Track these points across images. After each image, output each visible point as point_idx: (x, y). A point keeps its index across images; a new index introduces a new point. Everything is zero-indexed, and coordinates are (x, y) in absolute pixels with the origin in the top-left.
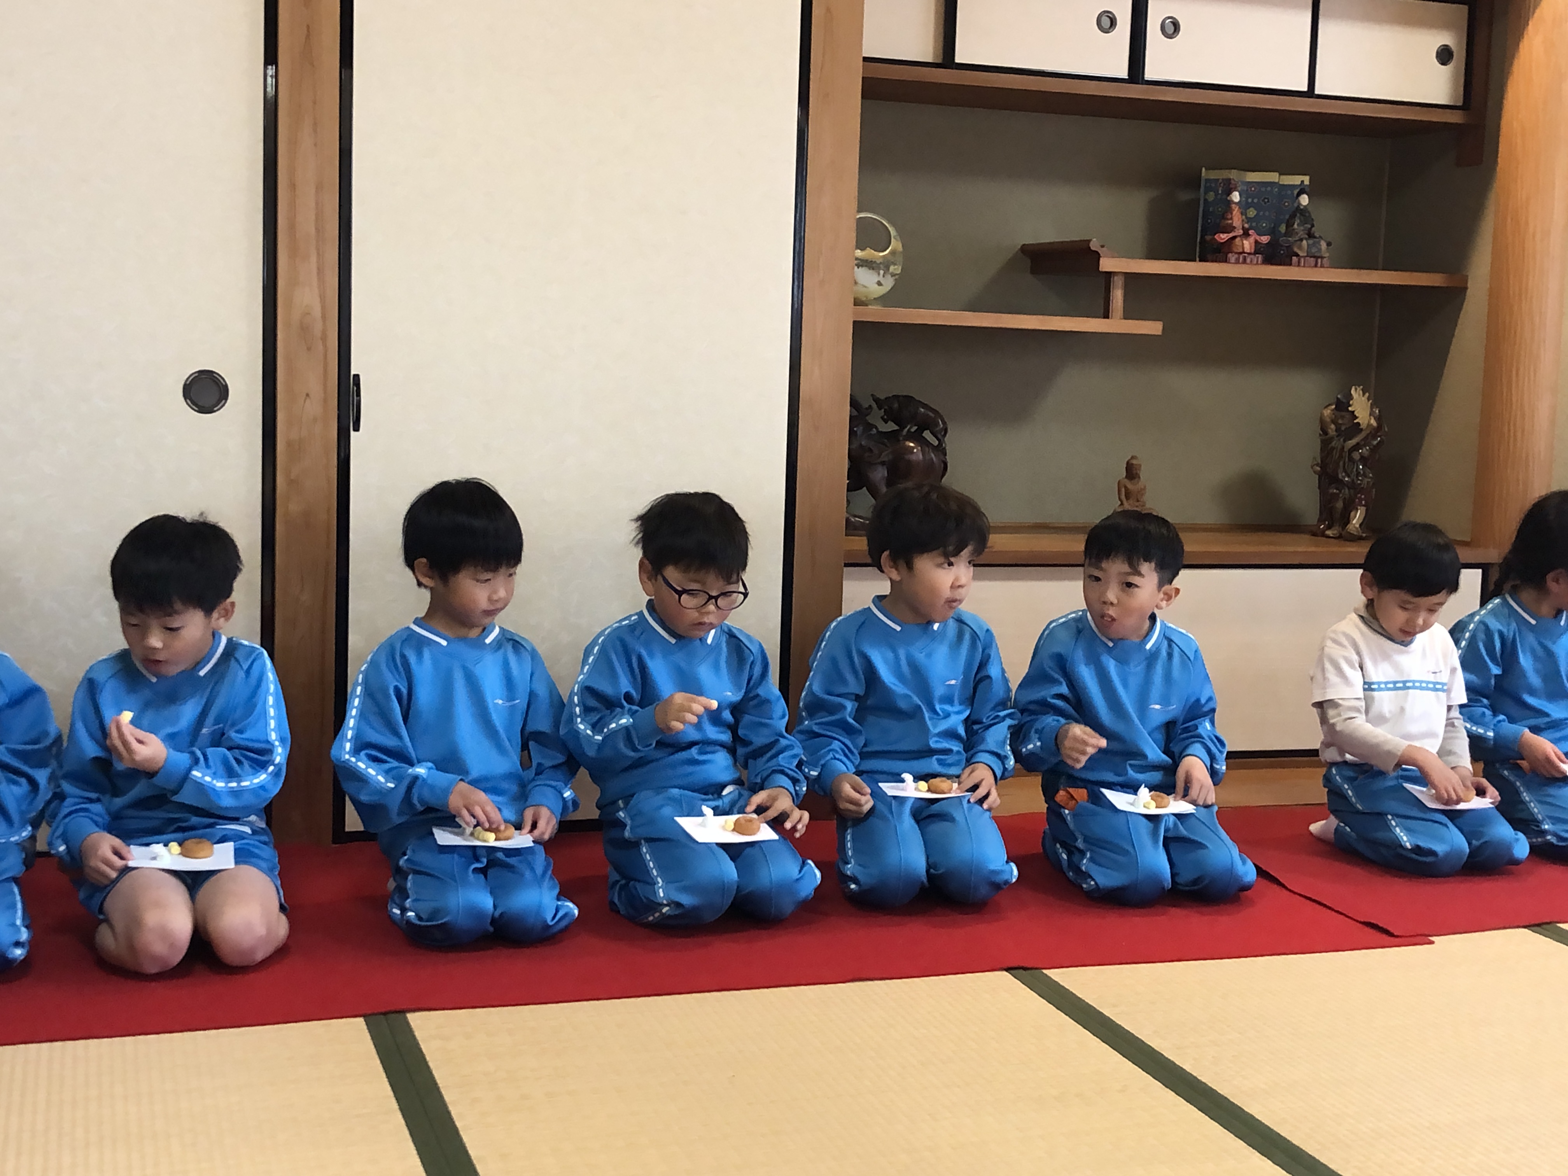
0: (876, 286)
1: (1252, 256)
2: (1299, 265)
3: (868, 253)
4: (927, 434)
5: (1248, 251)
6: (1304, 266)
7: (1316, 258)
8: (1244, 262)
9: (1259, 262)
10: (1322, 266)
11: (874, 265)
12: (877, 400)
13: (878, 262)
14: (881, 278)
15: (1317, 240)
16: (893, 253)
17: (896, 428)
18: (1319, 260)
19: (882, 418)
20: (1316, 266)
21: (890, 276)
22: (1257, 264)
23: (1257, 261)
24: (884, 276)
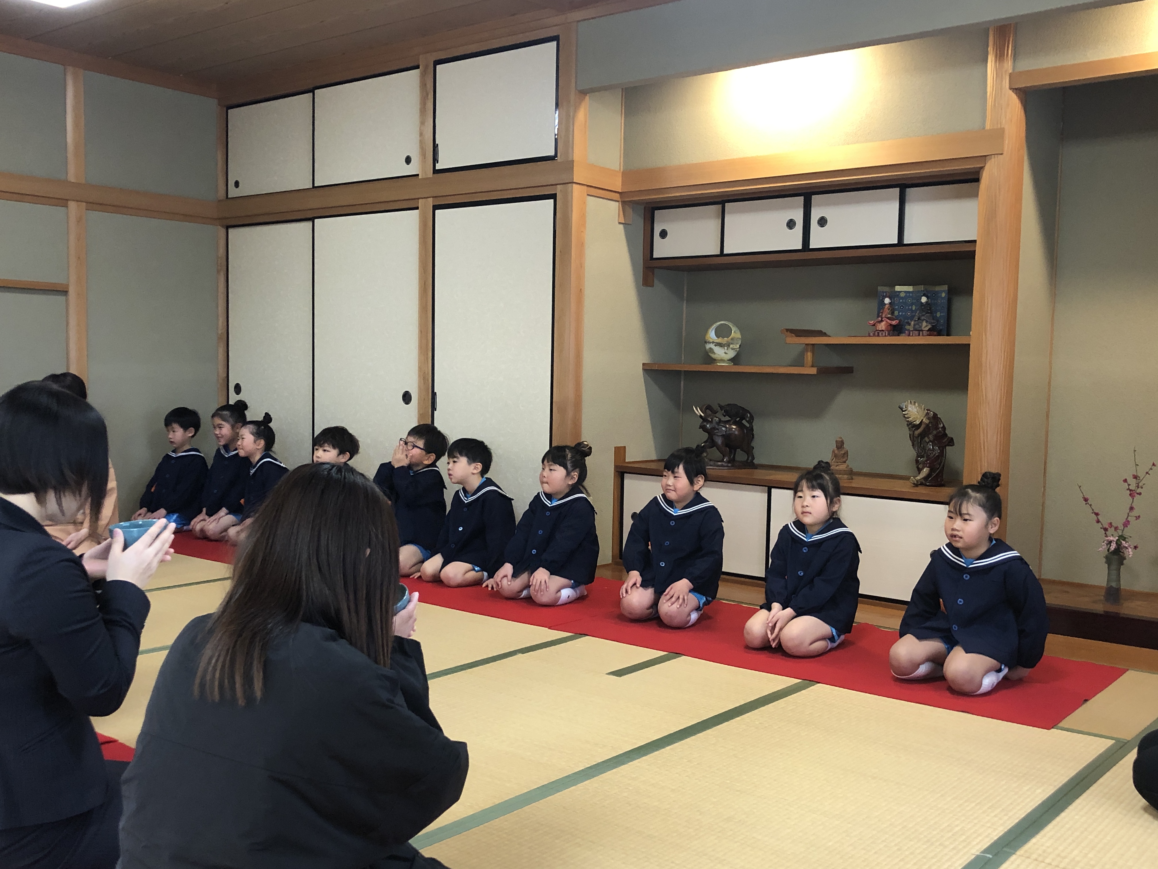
0: (724, 354)
1: (882, 332)
2: (909, 335)
3: (719, 340)
4: (744, 422)
5: (880, 329)
6: (912, 336)
7: (920, 331)
8: (878, 336)
9: (887, 335)
10: (923, 335)
11: (722, 345)
12: (720, 406)
13: (724, 343)
14: (726, 351)
15: (921, 321)
16: (732, 339)
17: (730, 419)
18: (921, 333)
19: (723, 414)
20: (919, 335)
21: (731, 350)
22: (885, 336)
23: (885, 334)
24: (727, 350)
